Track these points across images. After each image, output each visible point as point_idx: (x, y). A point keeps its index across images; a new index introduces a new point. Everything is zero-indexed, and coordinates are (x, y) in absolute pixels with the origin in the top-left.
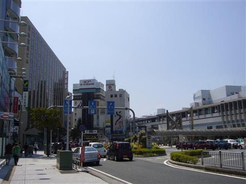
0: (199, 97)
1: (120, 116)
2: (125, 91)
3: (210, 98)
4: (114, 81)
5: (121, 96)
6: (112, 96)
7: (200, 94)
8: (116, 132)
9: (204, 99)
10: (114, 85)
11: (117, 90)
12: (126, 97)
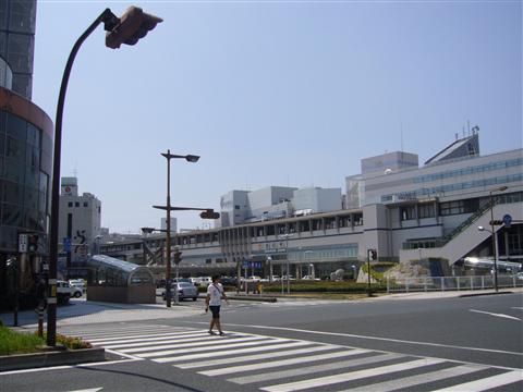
0: (228, 203)
1: (83, 237)
2: (93, 197)
3: (247, 205)
4: (75, 179)
5: (86, 205)
6: (70, 205)
7: (231, 198)
8: (75, 264)
9: (237, 207)
10: (75, 186)
11: (80, 194)
12: (94, 207)
